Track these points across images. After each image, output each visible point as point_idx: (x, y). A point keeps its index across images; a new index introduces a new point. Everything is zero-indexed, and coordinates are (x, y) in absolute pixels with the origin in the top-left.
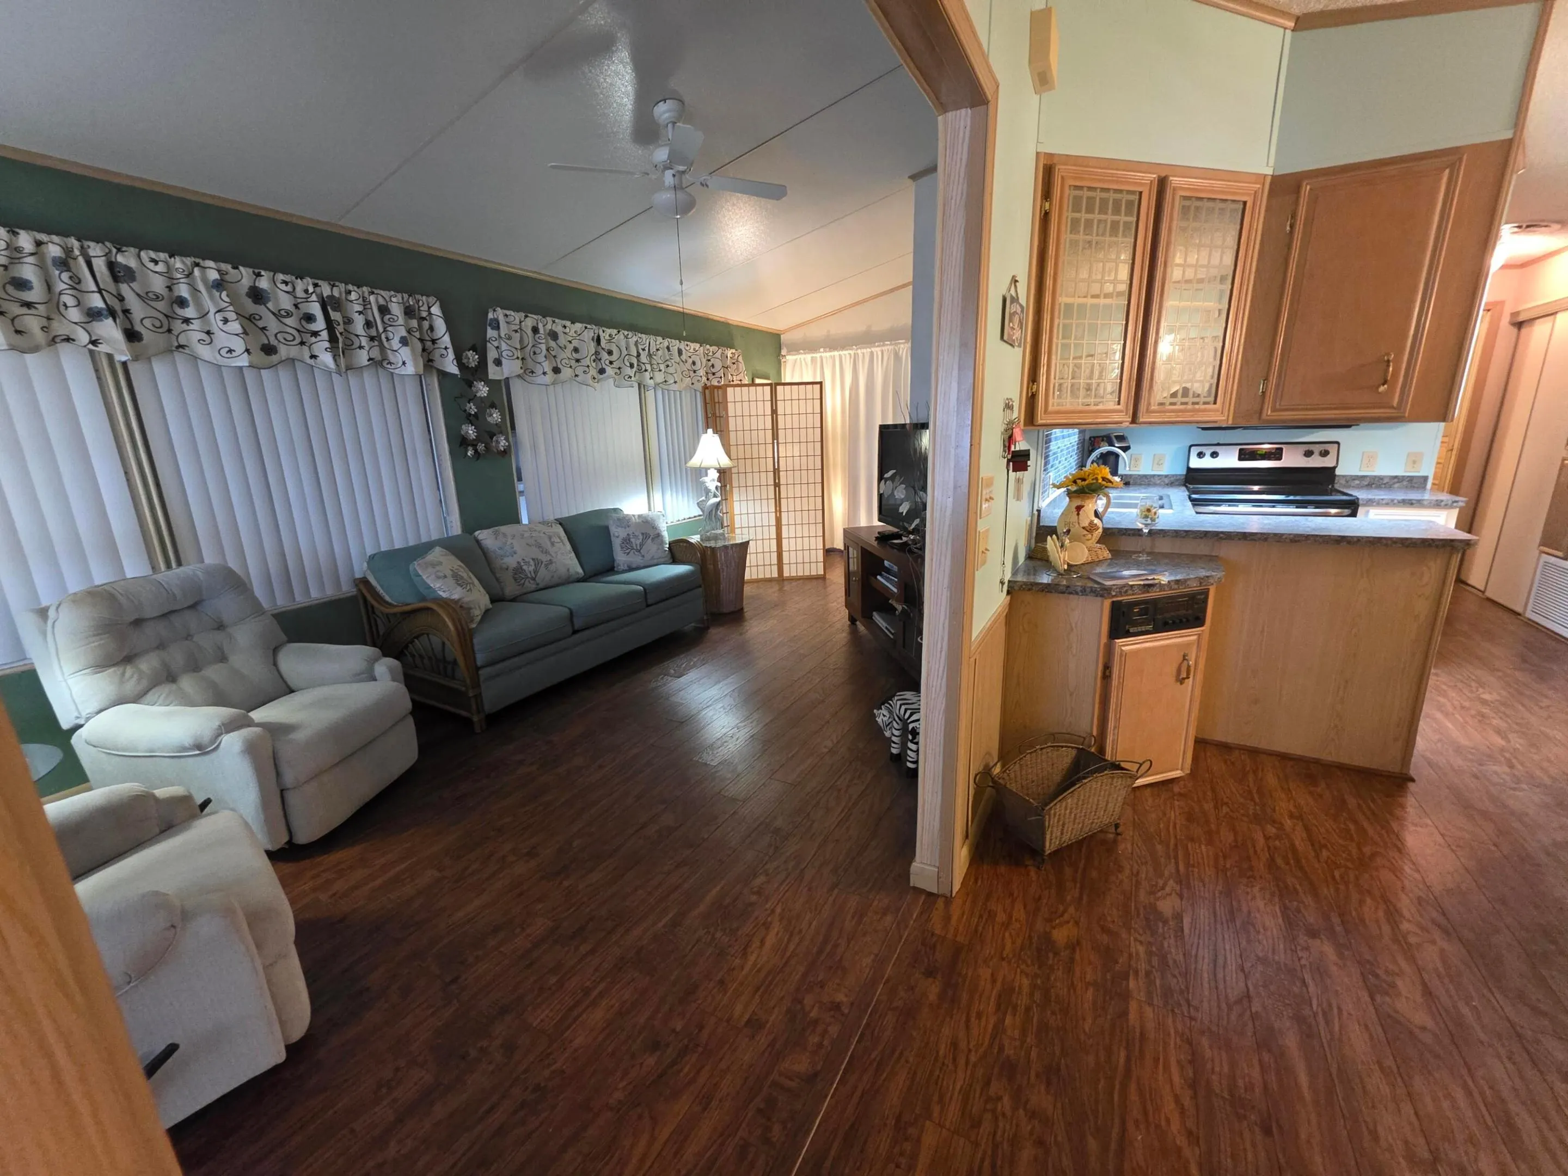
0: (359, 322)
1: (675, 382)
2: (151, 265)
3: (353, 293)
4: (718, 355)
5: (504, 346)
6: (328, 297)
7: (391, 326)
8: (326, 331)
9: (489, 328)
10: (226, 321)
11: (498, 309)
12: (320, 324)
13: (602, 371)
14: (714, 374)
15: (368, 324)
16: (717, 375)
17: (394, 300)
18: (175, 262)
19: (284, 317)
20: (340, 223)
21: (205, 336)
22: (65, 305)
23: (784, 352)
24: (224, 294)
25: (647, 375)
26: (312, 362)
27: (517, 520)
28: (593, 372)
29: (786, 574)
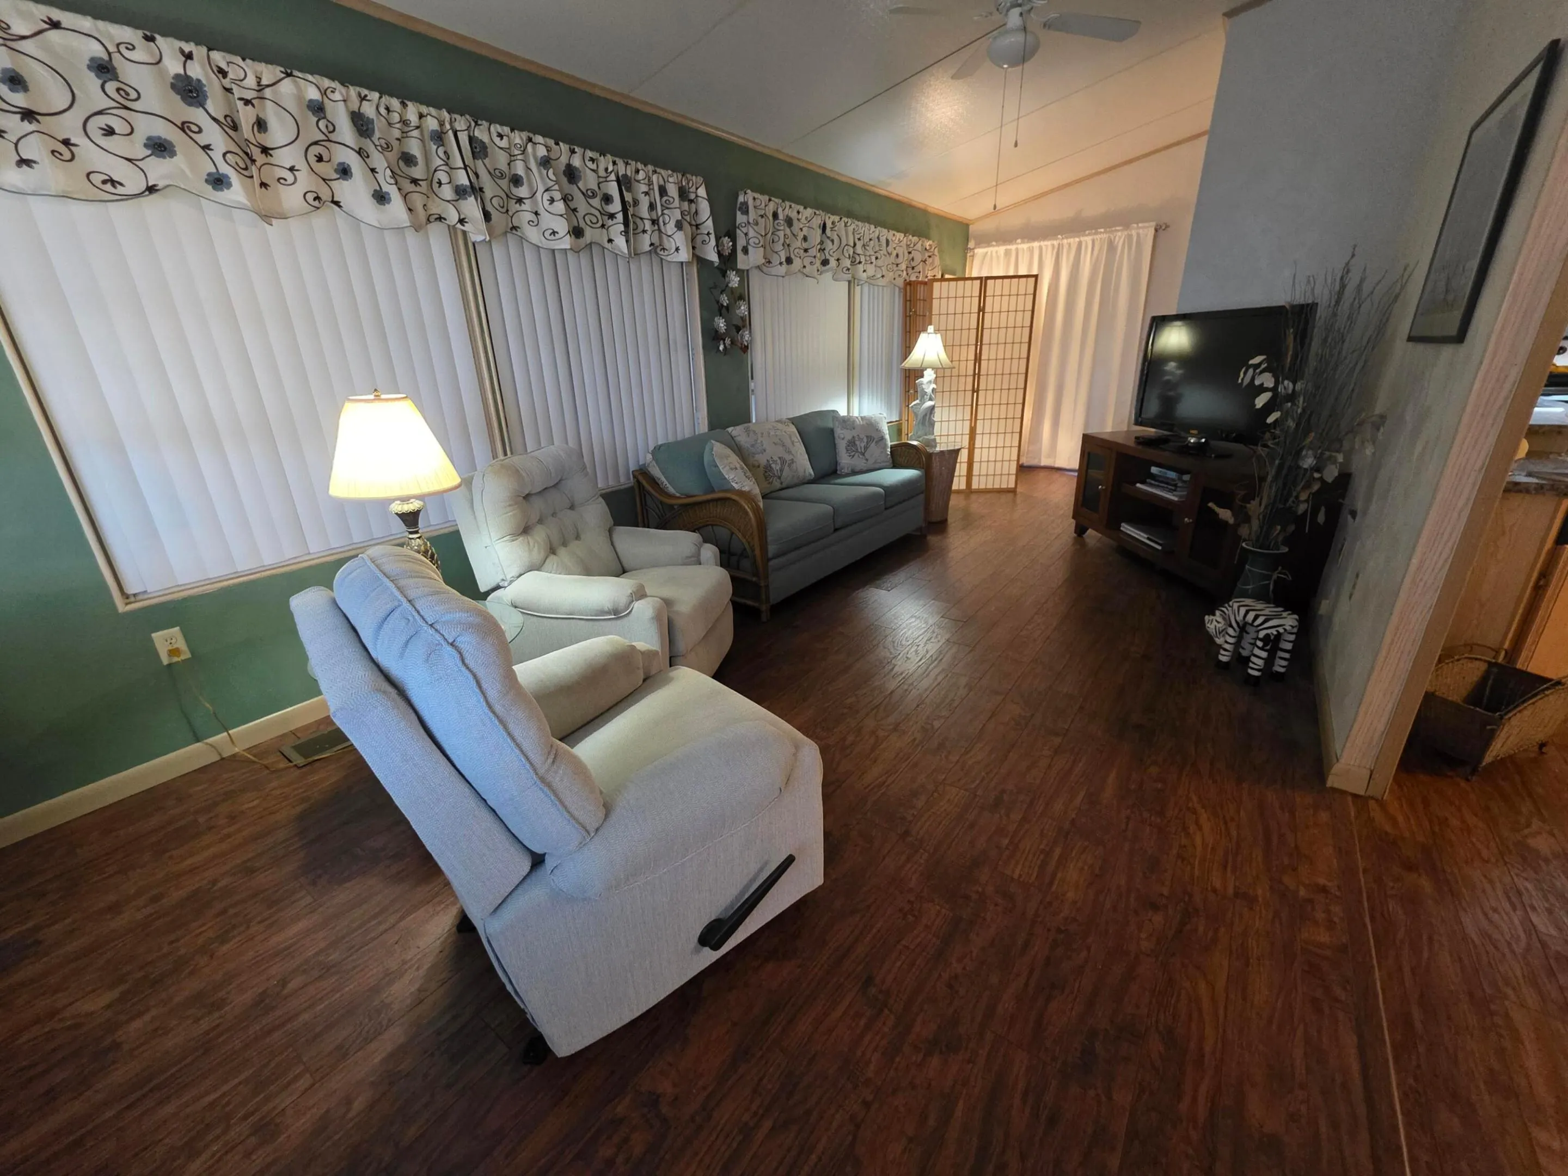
0: (644, 202)
1: (883, 276)
2: (497, 140)
3: (641, 172)
4: (919, 246)
5: (752, 233)
6: (623, 175)
7: (668, 208)
8: (621, 213)
9: (739, 213)
10: (552, 201)
11: (749, 191)
12: (616, 207)
13: (825, 262)
14: (913, 268)
15: (652, 207)
16: (916, 269)
17: (671, 180)
18: (515, 137)
19: (590, 197)
20: (631, 95)
21: (533, 217)
22: (440, 183)
23: (971, 244)
24: (551, 171)
25: (861, 267)
26: (607, 245)
27: (749, 421)
28: (818, 263)
29: (975, 486)
